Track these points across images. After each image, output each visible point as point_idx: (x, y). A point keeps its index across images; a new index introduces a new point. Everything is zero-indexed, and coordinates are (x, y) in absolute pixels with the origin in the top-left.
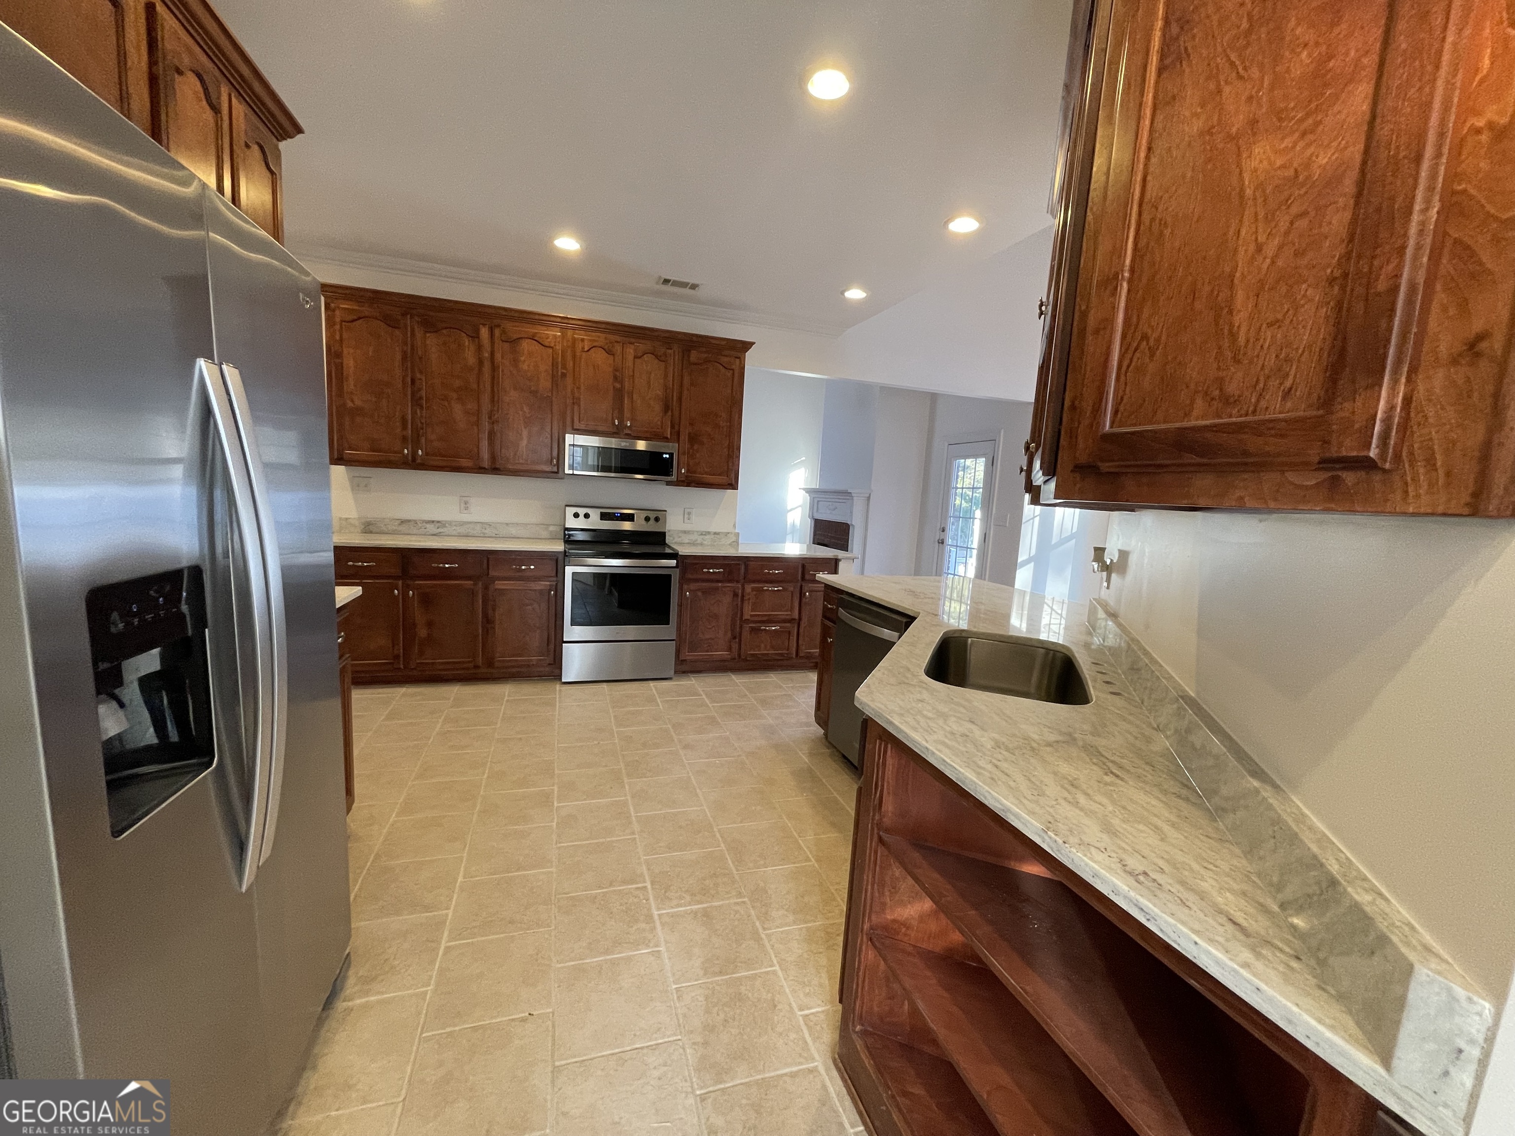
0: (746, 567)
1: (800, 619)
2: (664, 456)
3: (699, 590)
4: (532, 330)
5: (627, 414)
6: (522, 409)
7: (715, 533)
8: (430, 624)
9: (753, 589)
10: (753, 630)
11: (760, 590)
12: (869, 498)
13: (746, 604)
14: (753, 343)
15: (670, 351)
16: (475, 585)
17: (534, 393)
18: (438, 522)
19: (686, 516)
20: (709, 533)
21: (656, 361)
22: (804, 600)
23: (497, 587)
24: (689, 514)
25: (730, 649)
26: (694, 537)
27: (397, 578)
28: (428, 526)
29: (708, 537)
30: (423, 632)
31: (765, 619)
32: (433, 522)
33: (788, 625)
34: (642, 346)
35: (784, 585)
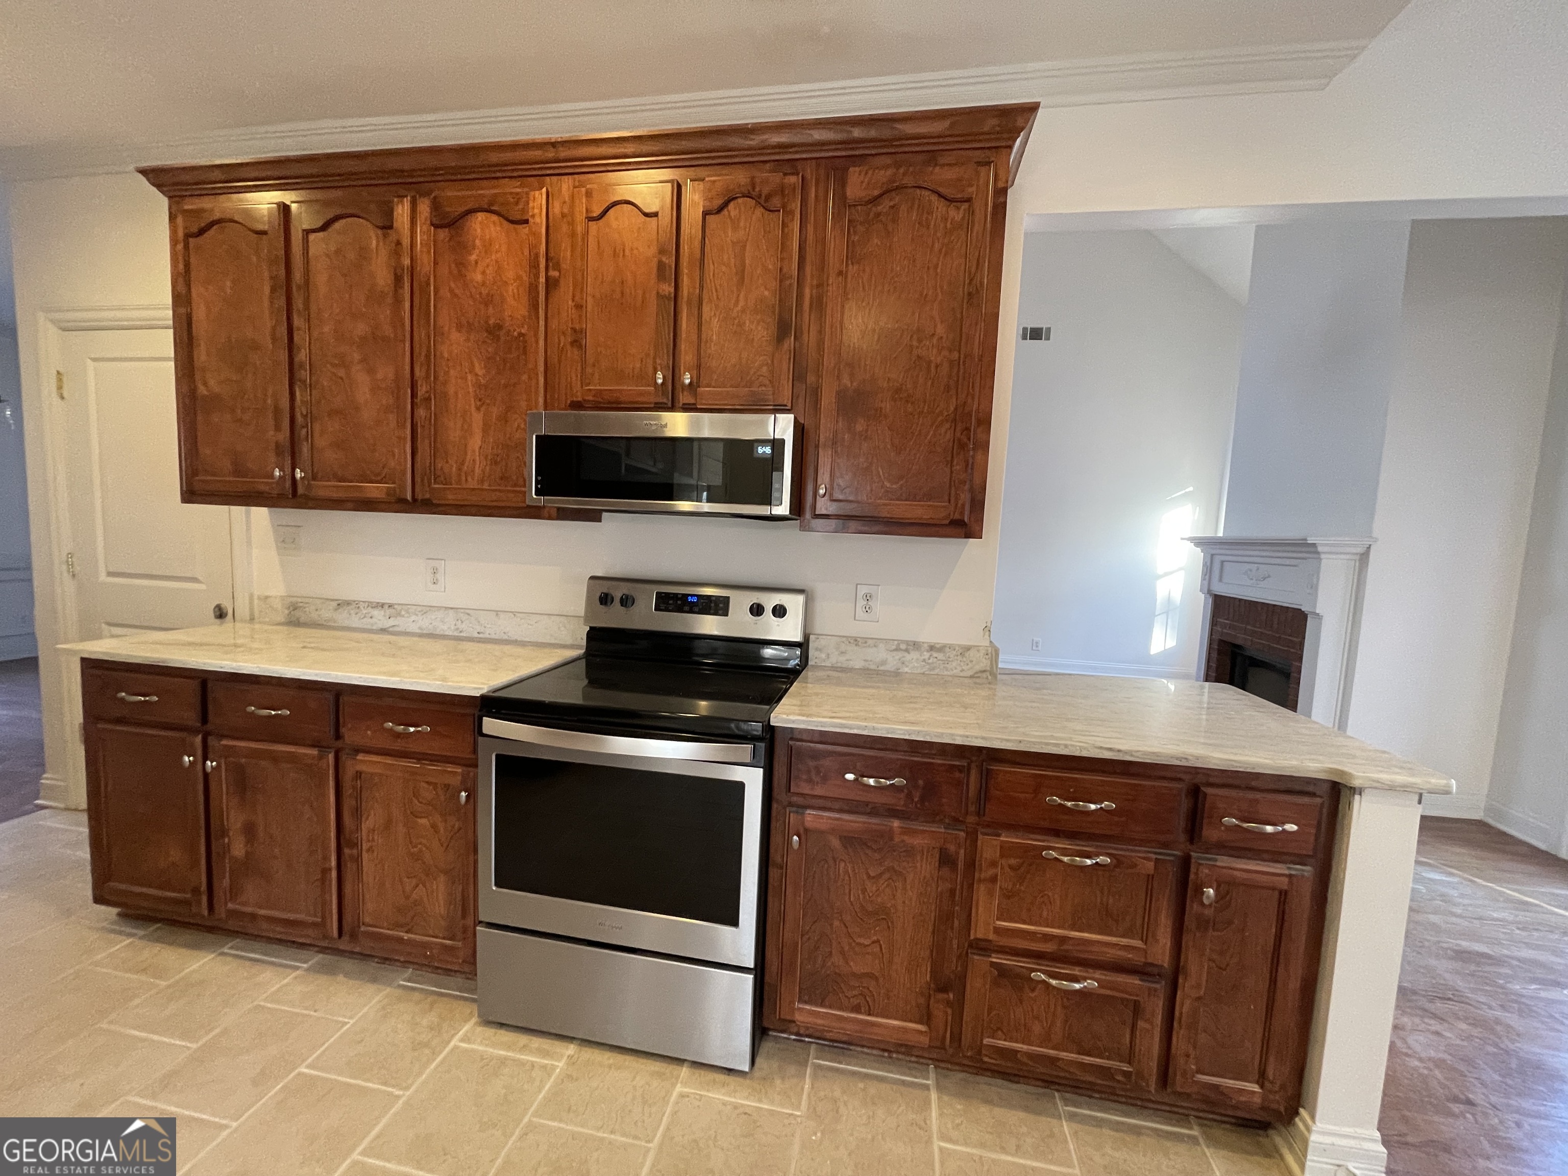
0: (987, 776)
1: (1177, 971)
2: (761, 450)
3: (833, 831)
4: (487, 191)
5: (687, 356)
6: (472, 370)
7: (932, 648)
8: (249, 831)
9: (1004, 851)
10: (1003, 972)
11: (1033, 857)
12: (1364, 557)
13: (981, 892)
14: (1033, 108)
15: (792, 179)
16: (320, 758)
17: (494, 331)
18: (390, 606)
19: (861, 603)
20: (916, 645)
21: (759, 211)
22: (1193, 908)
23: (359, 767)
24: (868, 597)
25: (926, 1018)
26: (879, 654)
27: (193, 731)
28: (376, 612)
29: (914, 655)
30: (238, 849)
31: (1049, 947)
32: (383, 605)
33: (1135, 981)
34: (721, 179)
35: (1122, 850)
